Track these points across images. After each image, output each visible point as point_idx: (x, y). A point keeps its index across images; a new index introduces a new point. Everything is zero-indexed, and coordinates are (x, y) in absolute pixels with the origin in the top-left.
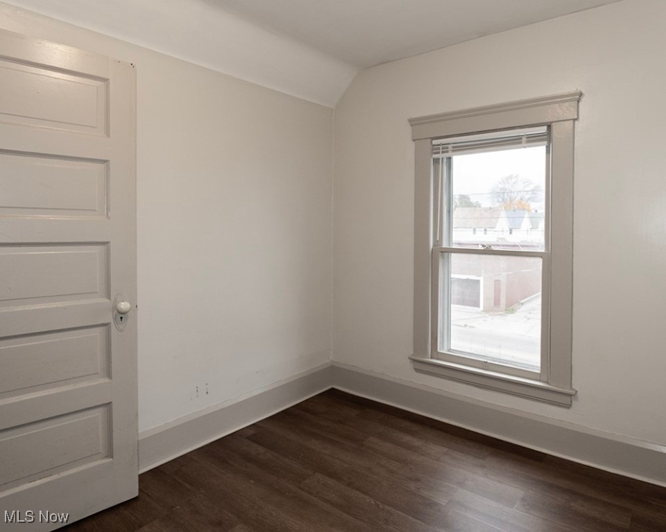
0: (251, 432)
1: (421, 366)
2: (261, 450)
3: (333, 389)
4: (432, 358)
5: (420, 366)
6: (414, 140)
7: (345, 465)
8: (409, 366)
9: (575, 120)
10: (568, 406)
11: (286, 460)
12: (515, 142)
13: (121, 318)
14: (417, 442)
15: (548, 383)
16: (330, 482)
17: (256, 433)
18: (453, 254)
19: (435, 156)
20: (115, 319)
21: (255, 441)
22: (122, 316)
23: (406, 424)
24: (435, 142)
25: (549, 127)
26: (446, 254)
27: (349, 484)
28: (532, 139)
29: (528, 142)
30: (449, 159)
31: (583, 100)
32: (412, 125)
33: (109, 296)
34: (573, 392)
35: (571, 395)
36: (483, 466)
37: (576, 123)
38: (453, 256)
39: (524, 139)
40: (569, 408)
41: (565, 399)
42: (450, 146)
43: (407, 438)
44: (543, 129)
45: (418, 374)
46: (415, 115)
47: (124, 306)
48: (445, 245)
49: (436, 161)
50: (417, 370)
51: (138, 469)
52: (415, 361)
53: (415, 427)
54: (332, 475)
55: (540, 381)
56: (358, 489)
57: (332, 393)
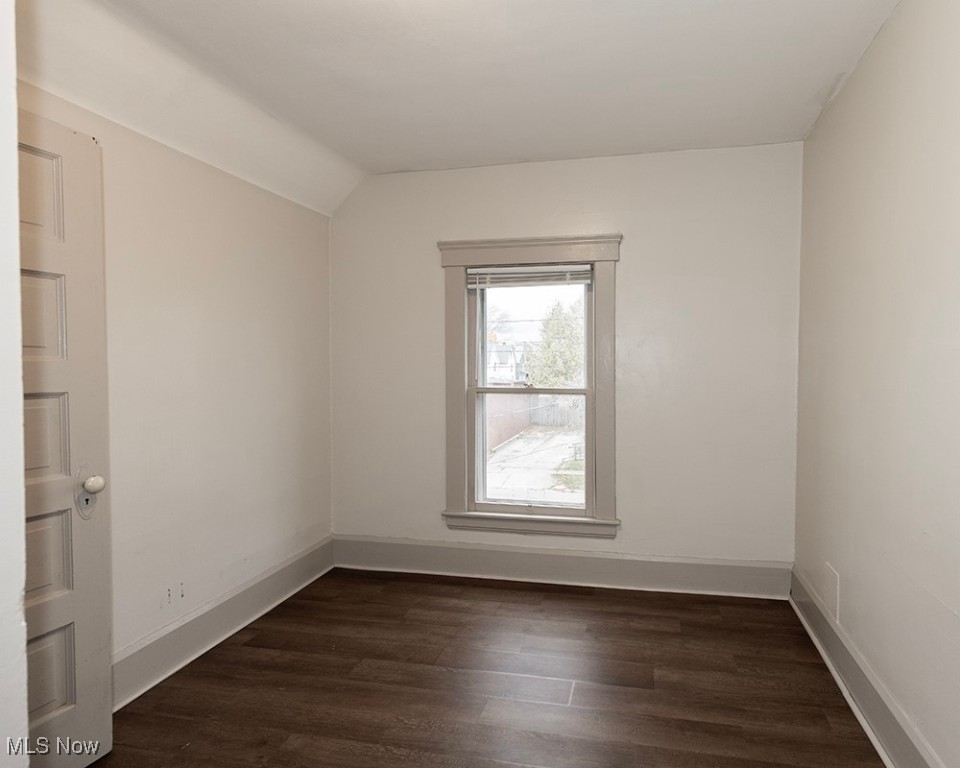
0: (247, 638)
1: (456, 520)
2: (274, 653)
3: (335, 568)
4: (469, 511)
5: (453, 522)
6: (444, 267)
7: (394, 643)
8: (442, 524)
9: (616, 261)
10: (612, 537)
11: (316, 655)
12: (560, 278)
13: (87, 500)
14: (465, 604)
15: (593, 517)
16: (385, 663)
17: (255, 635)
18: (488, 395)
19: (470, 286)
20: (77, 502)
21: (259, 647)
22: (88, 496)
23: (445, 588)
24: (470, 271)
25: (592, 265)
26: (480, 395)
27: (409, 660)
28: (576, 277)
29: (572, 279)
30: (483, 290)
31: (624, 242)
32: (441, 250)
33: (67, 470)
34: (617, 522)
35: (615, 525)
36: (541, 611)
37: (617, 264)
38: (488, 397)
39: (568, 276)
40: (613, 538)
41: (607, 529)
42: (488, 277)
43: (453, 602)
44: (588, 267)
45: (451, 531)
46: (445, 239)
47: (94, 482)
48: (480, 385)
49: (472, 292)
50: (450, 527)
51: (113, 705)
52: (448, 516)
53: (457, 590)
54: (384, 656)
55: (586, 517)
56: (422, 662)
57: (336, 573)
